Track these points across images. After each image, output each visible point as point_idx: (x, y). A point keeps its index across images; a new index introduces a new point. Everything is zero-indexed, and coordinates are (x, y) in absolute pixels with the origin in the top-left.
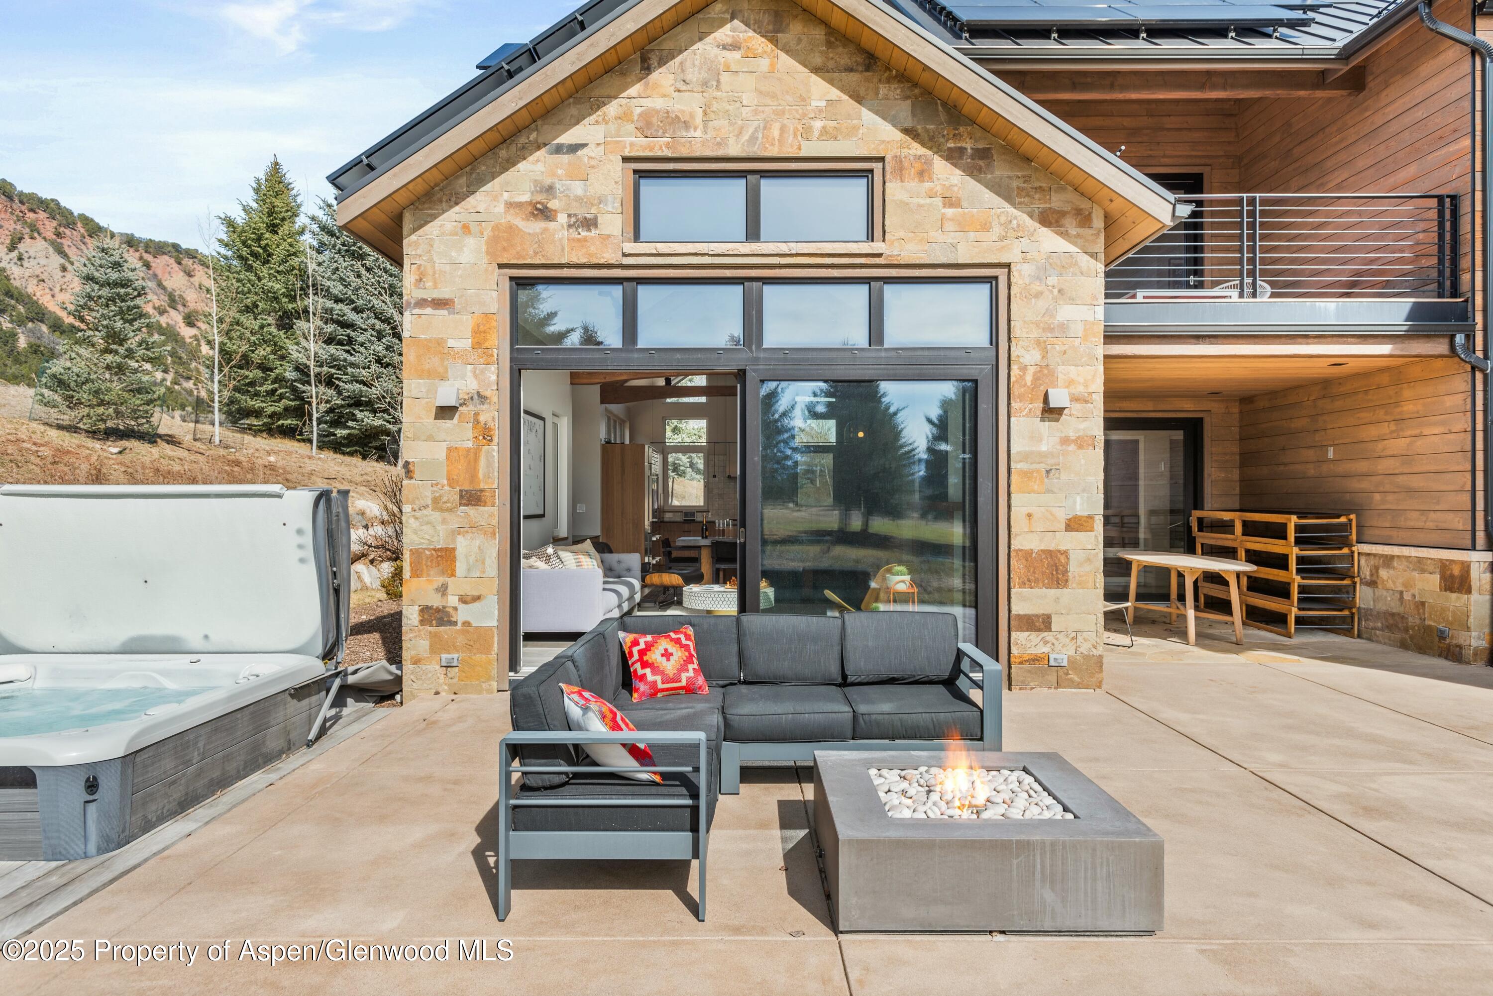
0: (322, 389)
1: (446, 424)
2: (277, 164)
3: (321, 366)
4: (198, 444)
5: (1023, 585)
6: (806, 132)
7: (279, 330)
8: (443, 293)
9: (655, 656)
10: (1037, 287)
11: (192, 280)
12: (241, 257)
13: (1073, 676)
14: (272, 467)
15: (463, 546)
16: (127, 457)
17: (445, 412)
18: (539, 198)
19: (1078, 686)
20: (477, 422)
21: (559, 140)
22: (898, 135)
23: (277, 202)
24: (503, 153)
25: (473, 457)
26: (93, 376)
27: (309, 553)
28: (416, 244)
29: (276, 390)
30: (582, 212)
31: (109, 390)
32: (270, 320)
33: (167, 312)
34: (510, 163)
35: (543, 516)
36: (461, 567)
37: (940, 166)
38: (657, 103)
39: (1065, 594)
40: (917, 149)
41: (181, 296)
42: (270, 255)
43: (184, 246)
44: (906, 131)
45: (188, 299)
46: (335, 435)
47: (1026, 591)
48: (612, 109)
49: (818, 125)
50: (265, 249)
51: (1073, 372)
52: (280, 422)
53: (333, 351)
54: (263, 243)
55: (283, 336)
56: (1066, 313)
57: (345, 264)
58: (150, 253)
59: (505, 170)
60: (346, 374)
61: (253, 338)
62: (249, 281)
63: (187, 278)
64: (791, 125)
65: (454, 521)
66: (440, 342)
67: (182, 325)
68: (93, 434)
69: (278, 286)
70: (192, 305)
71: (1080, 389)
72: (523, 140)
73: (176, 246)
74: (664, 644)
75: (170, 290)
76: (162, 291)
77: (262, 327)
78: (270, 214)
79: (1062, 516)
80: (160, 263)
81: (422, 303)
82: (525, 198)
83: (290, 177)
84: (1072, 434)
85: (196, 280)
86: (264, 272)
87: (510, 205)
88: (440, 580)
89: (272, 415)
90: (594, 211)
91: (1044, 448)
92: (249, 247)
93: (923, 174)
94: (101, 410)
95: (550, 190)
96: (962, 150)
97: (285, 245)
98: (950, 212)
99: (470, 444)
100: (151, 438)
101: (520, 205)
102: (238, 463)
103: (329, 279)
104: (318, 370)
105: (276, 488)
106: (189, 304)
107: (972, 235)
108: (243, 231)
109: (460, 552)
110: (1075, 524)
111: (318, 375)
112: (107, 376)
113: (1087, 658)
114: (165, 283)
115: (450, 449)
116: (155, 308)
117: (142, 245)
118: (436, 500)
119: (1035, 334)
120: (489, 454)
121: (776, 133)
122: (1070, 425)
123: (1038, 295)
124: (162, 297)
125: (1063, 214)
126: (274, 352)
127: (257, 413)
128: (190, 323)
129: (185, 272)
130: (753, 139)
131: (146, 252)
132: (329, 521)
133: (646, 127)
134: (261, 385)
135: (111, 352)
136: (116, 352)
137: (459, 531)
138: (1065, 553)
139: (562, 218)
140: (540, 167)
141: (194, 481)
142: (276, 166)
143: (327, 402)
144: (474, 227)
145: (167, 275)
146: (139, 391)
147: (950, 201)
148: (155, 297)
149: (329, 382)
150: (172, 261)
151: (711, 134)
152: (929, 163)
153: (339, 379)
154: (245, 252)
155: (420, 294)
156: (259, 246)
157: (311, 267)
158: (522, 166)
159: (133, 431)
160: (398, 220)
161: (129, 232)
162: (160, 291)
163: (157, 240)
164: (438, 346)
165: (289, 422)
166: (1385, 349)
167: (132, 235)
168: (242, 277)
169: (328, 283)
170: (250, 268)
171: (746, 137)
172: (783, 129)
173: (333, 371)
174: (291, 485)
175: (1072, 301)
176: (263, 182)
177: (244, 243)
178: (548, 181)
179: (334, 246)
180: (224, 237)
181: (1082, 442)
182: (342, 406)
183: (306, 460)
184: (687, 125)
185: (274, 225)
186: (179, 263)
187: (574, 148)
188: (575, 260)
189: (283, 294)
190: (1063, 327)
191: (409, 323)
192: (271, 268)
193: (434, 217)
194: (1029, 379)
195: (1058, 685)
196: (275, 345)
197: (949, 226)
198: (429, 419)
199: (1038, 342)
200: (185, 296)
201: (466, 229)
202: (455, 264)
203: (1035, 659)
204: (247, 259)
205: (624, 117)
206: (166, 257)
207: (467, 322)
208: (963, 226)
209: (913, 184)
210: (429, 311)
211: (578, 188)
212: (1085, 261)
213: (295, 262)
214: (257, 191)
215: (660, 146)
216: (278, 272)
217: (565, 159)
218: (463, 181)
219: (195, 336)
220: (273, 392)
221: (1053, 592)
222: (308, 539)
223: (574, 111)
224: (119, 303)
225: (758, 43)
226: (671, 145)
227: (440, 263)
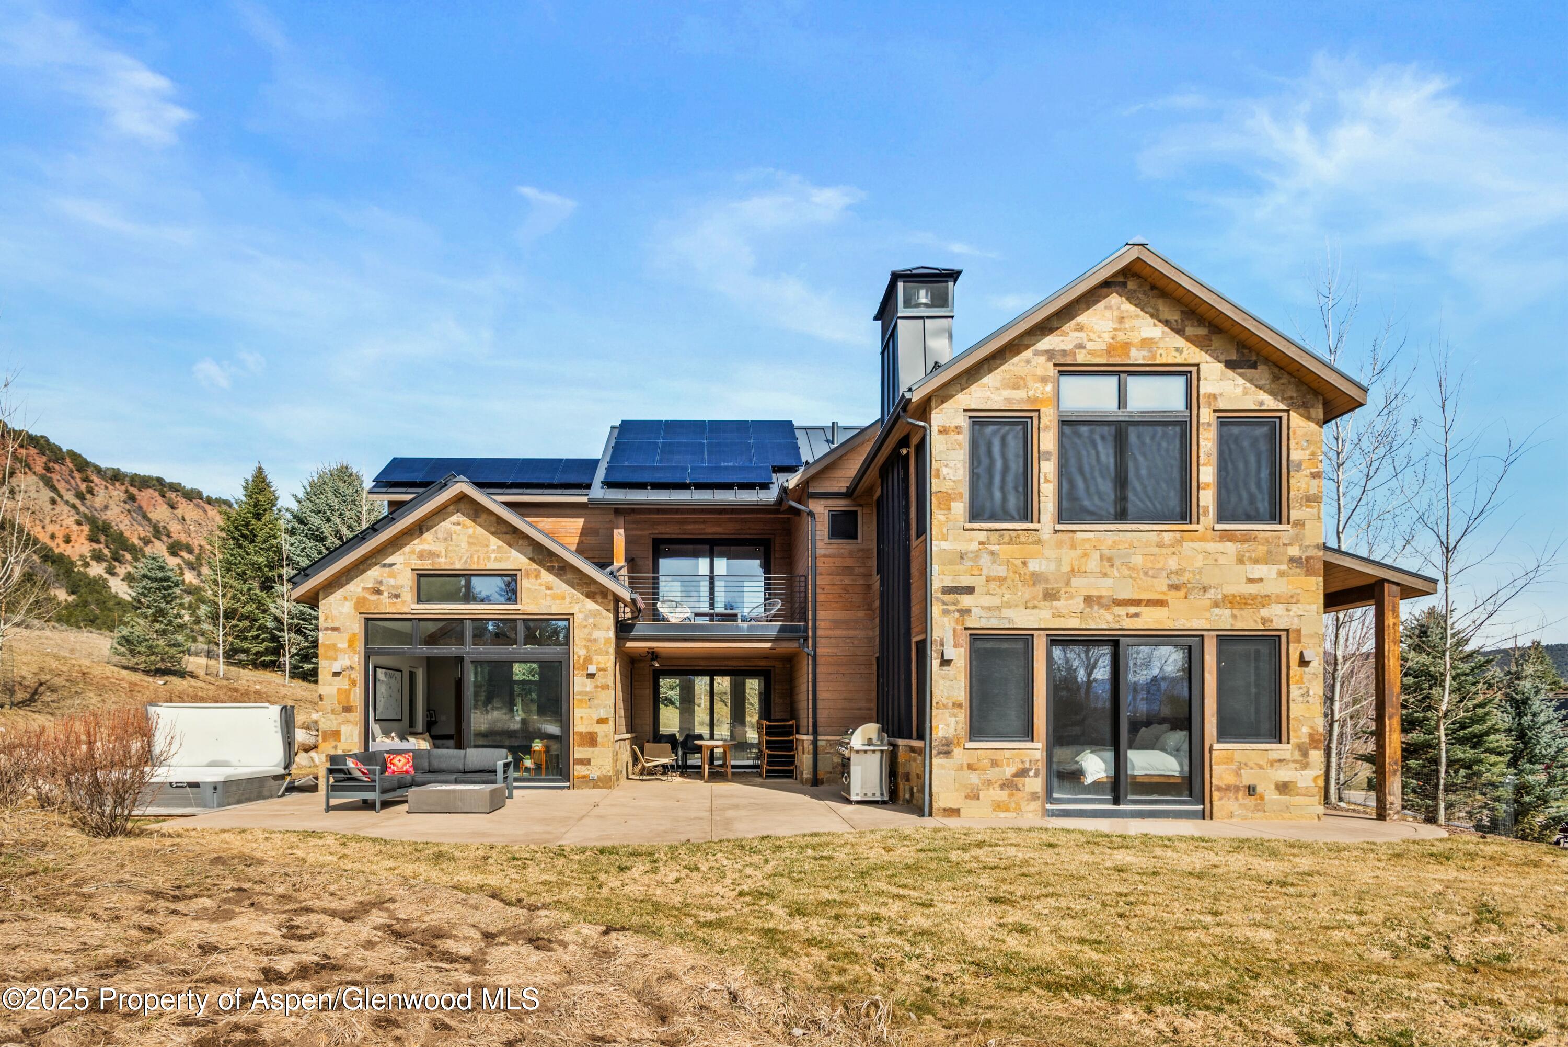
0: (293, 635)
1: (337, 679)
2: (260, 468)
3: (292, 619)
4: (209, 677)
5: (579, 746)
6: (489, 558)
7: (262, 591)
8: (336, 625)
9: (395, 761)
10: (585, 623)
11: (176, 512)
12: (234, 538)
13: (599, 783)
14: (257, 693)
15: (344, 730)
16: (169, 687)
17: (336, 674)
18: (377, 586)
19: (602, 788)
20: (350, 678)
21: (384, 562)
22: (527, 561)
23: (261, 498)
24: (361, 567)
25: (348, 692)
26: (147, 637)
27: (279, 729)
28: (325, 604)
29: (260, 635)
30: (394, 592)
31: (157, 646)
32: (256, 584)
33: (152, 542)
34: (364, 571)
35: (401, 720)
36: (343, 738)
37: (544, 573)
38: (426, 547)
39: (596, 750)
40: (535, 566)
41: (165, 527)
42: (255, 536)
43: (168, 480)
44: (530, 559)
45: (172, 530)
46: (302, 668)
47: (580, 748)
48: (407, 549)
49: (493, 556)
50: (251, 532)
51: (600, 658)
52: (263, 659)
53: (302, 608)
54: (250, 528)
55: (265, 596)
56: (597, 634)
57: (310, 545)
58: (135, 486)
59: (361, 574)
60: (311, 624)
61: (243, 598)
62: (240, 555)
63: (171, 510)
64: (482, 556)
65: (340, 719)
66: (334, 645)
67: (166, 555)
68: (147, 672)
69: (262, 559)
70: (175, 536)
71: (602, 666)
72: (369, 562)
73: (160, 480)
74: (399, 757)
75: (154, 521)
76: (147, 523)
77: (250, 589)
78: (255, 506)
79: (596, 717)
80: (145, 496)
81: (327, 629)
82: (370, 585)
83: (270, 478)
84: (599, 684)
85: (179, 512)
86: (251, 548)
87: (364, 589)
88: (334, 743)
89: (257, 653)
90: (399, 591)
91: (588, 689)
92: (239, 531)
93: (537, 576)
94: (153, 658)
95: (381, 582)
96: (553, 567)
97: (267, 529)
98: (548, 592)
99: (347, 687)
100: (182, 674)
101: (368, 589)
102: (236, 690)
103: (298, 556)
104: (290, 621)
105: (266, 705)
106: (172, 535)
107: (557, 602)
108: (236, 520)
109: (342, 732)
110: (601, 721)
111: (290, 625)
112: (155, 636)
113: (605, 776)
114: (149, 515)
115: (338, 689)
116: (140, 539)
117: (127, 479)
118: (333, 710)
119: (584, 643)
120: (355, 691)
121: (476, 560)
122: (600, 680)
123: (585, 627)
124: (147, 528)
125: (595, 593)
126: (258, 608)
127: (246, 651)
128: (174, 554)
129: (169, 504)
130: (466, 562)
131: (131, 485)
132: (286, 717)
133: (421, 556)
134: (249, 631)
135: (158, 621)
136: (162, 622)
137: (342, 723)
138: (596, 733)
139: (386, 594)
140: (376, 573)
141: (217, 702)
142: (260, 470)
143: (298, 644)
144: (349, 598)
145: (151, 508)
146: (174, 645)
147: (549, 588)
148: (141, 528)
149: (299, 631)
150: (156, 494)
151: (448, 559)
152: (539, 572)
153: (306, 628)
154: (237, 534)
155: (326, 625)
156: (248, 529)
157: (286, 547)
158: (369, 572)
159: (171, 670)
160: (317, 594)
161: (115, 467)
162: (145, 523)
163: (142, 474)
164: (334, 647)
165: (269, 658)
167: (118, 469)
168: (235, 552)
169: (298, 559)
170: (240, 546)
171: (463, 561)
172: (478, 558)
173: (302, 622)
174: (272, 703)
175: (599, 629)
176: (250, 482)
177: (236, 528)
178: (380, 579)
179: (303, 531)
180: (221, 523)
181: (605, 687)
182: (308, 647)
183: (281, 688)
184: (438, 556)
185: (259, 514)
186: (164, 496)
187: (391, 565)
188: (391, 611)
189: (266, 566)
190: (595, 640)
191: (321, 636)
192: (256, 546)
193: (332, 593)
194: (581, 661)
195: (594, 787)
196: (259, 602)
197: (548, 598)
198: (329, 677)
199: (585, 646)
200: (168, 527)
201: (346, 598)
202: (341, 613)
203: (584, 777)
204: (238, 540)
205: (412, 552)
206: (151, 491)
207: (346, 636)
208: (554, 597)
209: (533, 580)
210: (330, 632)
211: (392, 582)
212: (605, 612)
213: (274, 542)
214: (246, 488)
215: (427, 565)
216: (261, 549)
217: (387, 569)
218: (344, 578)
219: (179, 565)
220: (257, 636)
221: (591, 749)
222: (278, 724)
223: (391, 550)
224: (163, 592)
225: (468, 522)
226: (433, 564)
227: (335, 612)
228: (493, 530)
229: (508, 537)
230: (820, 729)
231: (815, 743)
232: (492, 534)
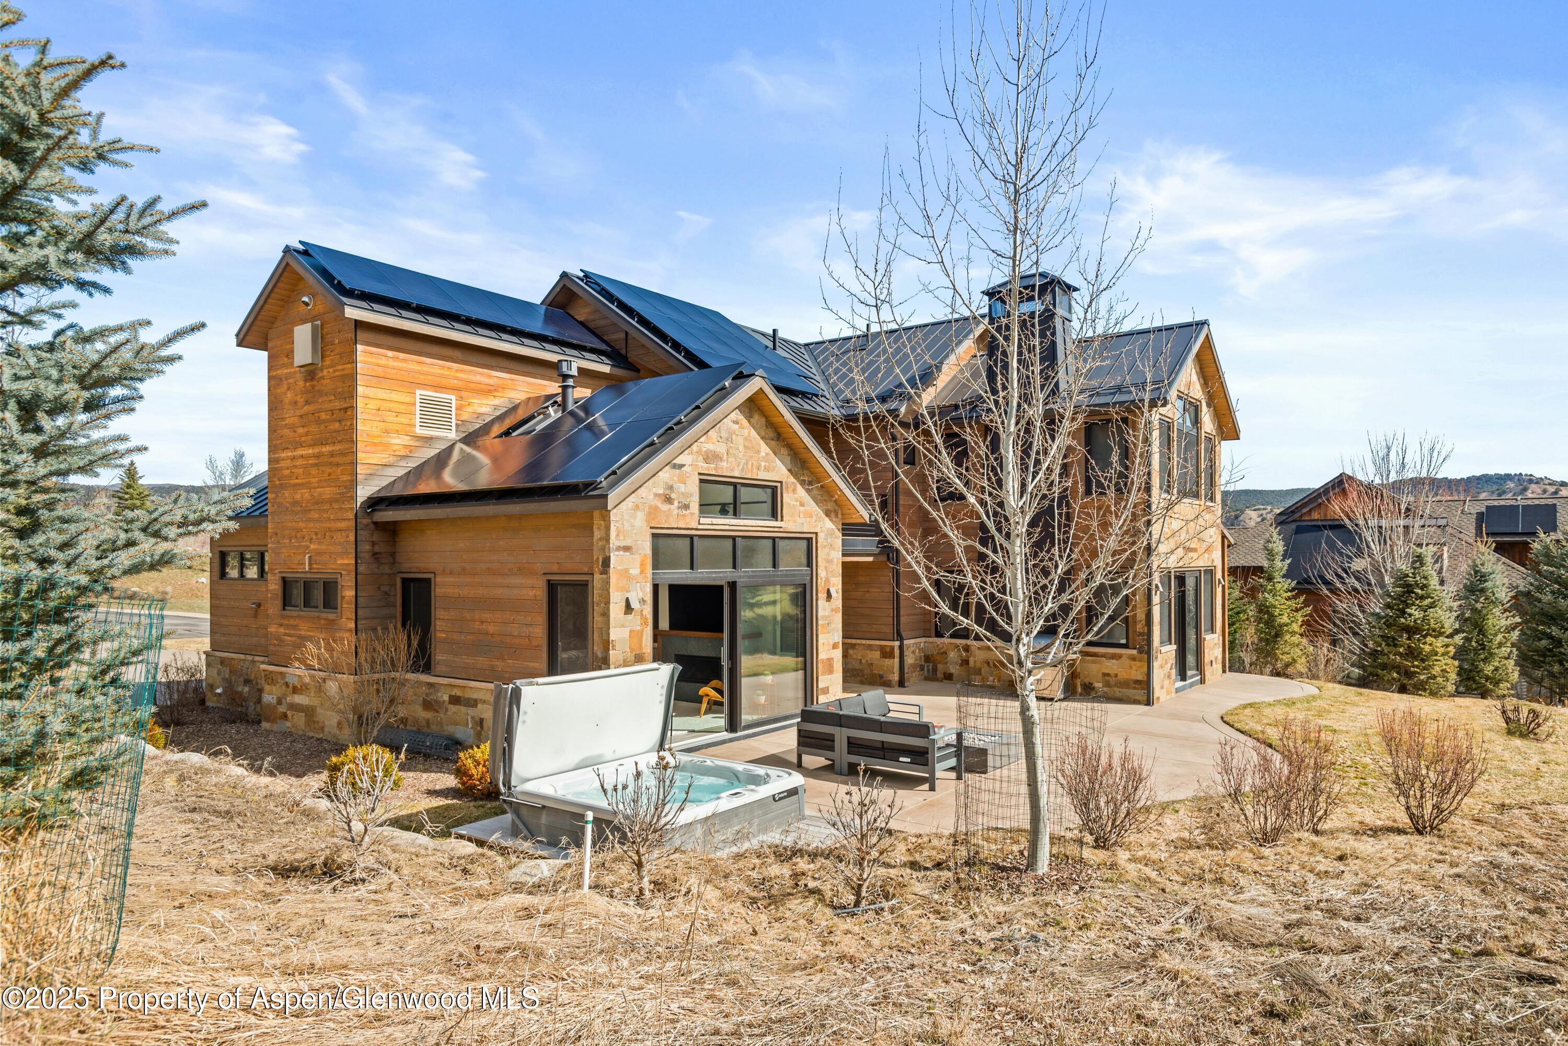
1: (628, 616)
5: (822, 675)
6: (759, 467)
8: (627, 543)
10: (824, 544)
17: (629, 611)
18: (668, 492)
20: (642, 615)
21: (675, 461)
22: (786, 471)
25: (640, 635)
27: (664, 698)
30: (683, 500)
37: (799, 488)
38: (710, 446)
39: (833, 677)
40: (792, 479)
44: (789, 470)
47: (823, 677)
48: (695, 447)
49: (763, 464)
51: (834, 580)
56: (832, 554)
64: (754, 463)
66: (627, 571)
79: (832, 643)
81: (618, 548)
82: (661, 492)
87: (655, 495)
90: (687, 500)
91: (827, 614)
93: (794, 492)
95: (671, 488)
96: (805, 481)
98: (800, 507)
99: (637, 626)
101: (659, 495)
107: (807, 520)
110: (835, 646)
115: (630, 631)
119: (824, 564)
120: (647, 633)
121: (750, 467)
122: (833, 603)
123: (825, 547)
130: (743, 469)
133: (707, 458)
138: (833, 659)
139: (676, 503)
140: (667, 476)
144: (640, 506)
147: (802, 504)
151: (728, 465)
152: (796, 486)
155: (617, 543)
158: (660, 474)
164: (624, 572)
166: (871, 559)
172: (752, 465)
175: (834, 549)
178: (670, 483)
184: (721, 458)
187: (680, 467)
188: (677, 525)
190: (832, 561)
194: (823, 583)
197: (800, 515)
198: (621, 613)
199: (825, 567)
201: (638, 508)
202: (632, 527)
205: (699, 452)
207: (636, 559)
208: (803, 514)
210: (621, 552)
211: (682, 487)
212: (836, 531)
215: (710, 469)
217: (677, 471)
221: (830, 677)
222: (665, 691)
225: (745, 422)
226: (715, 469)
227: (627, 527)
228: (763, 433)
229: (773, 443)
230: (904, 634)
231: (901, 648)
232: (763, 438)
